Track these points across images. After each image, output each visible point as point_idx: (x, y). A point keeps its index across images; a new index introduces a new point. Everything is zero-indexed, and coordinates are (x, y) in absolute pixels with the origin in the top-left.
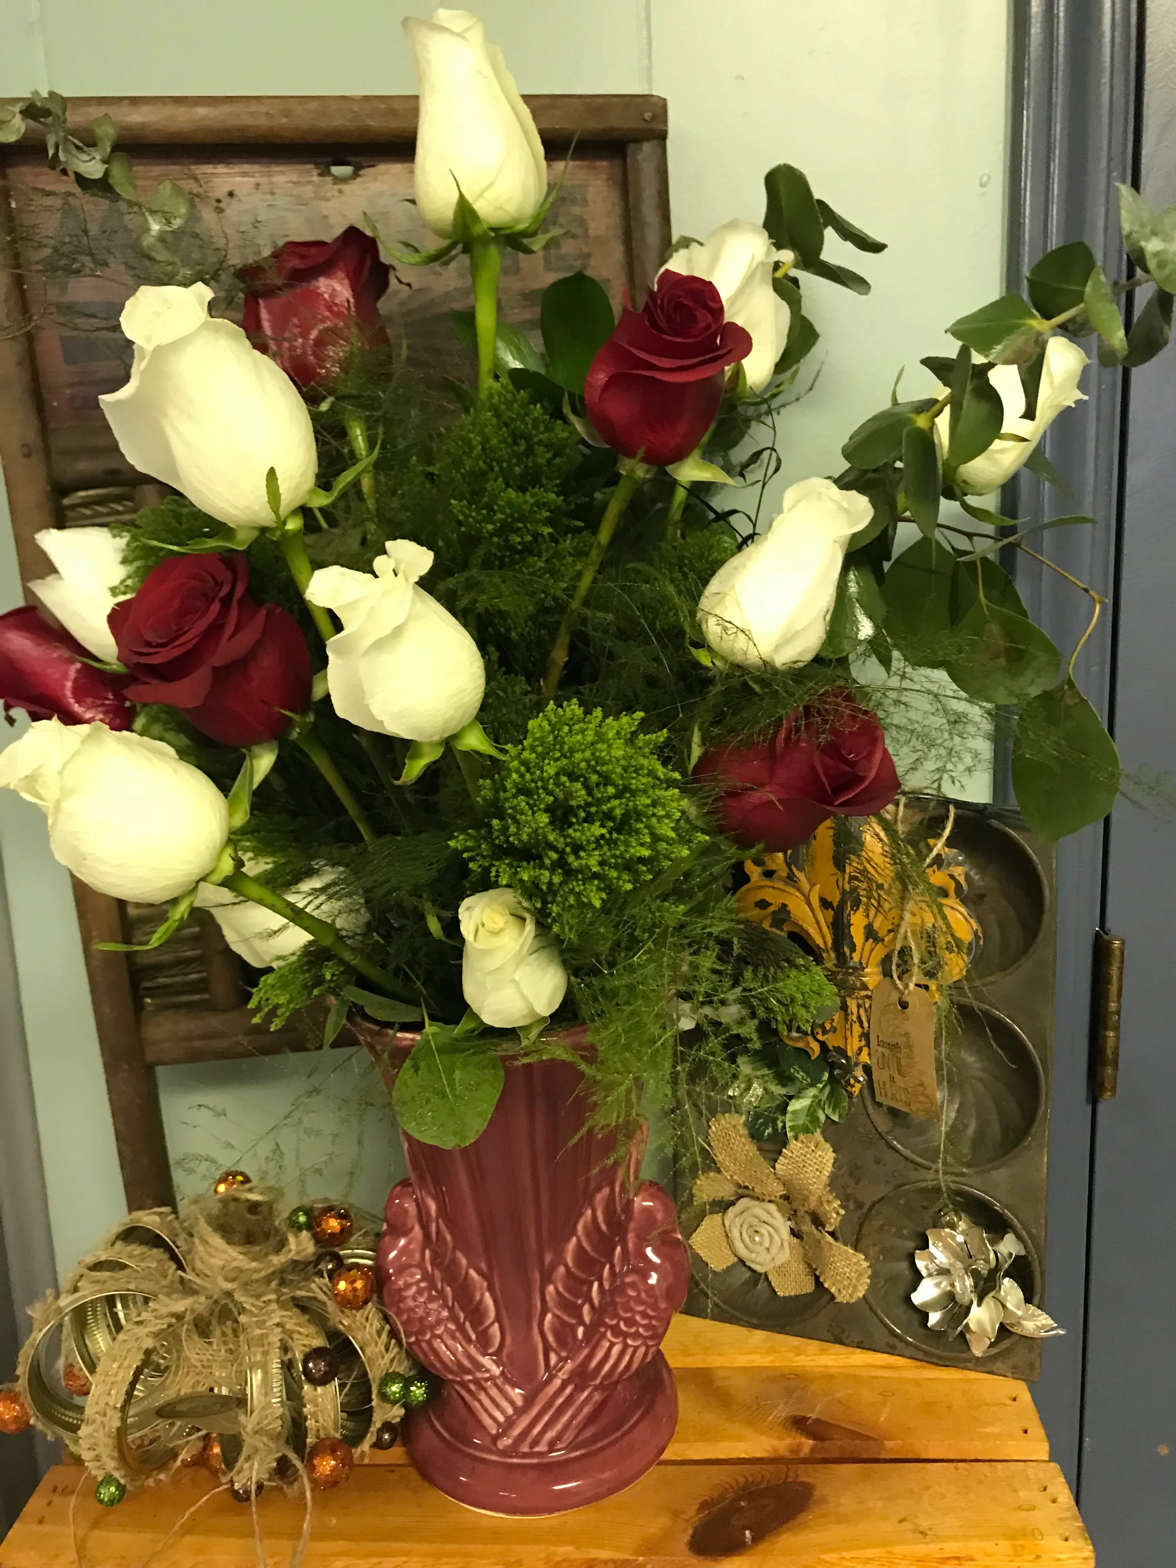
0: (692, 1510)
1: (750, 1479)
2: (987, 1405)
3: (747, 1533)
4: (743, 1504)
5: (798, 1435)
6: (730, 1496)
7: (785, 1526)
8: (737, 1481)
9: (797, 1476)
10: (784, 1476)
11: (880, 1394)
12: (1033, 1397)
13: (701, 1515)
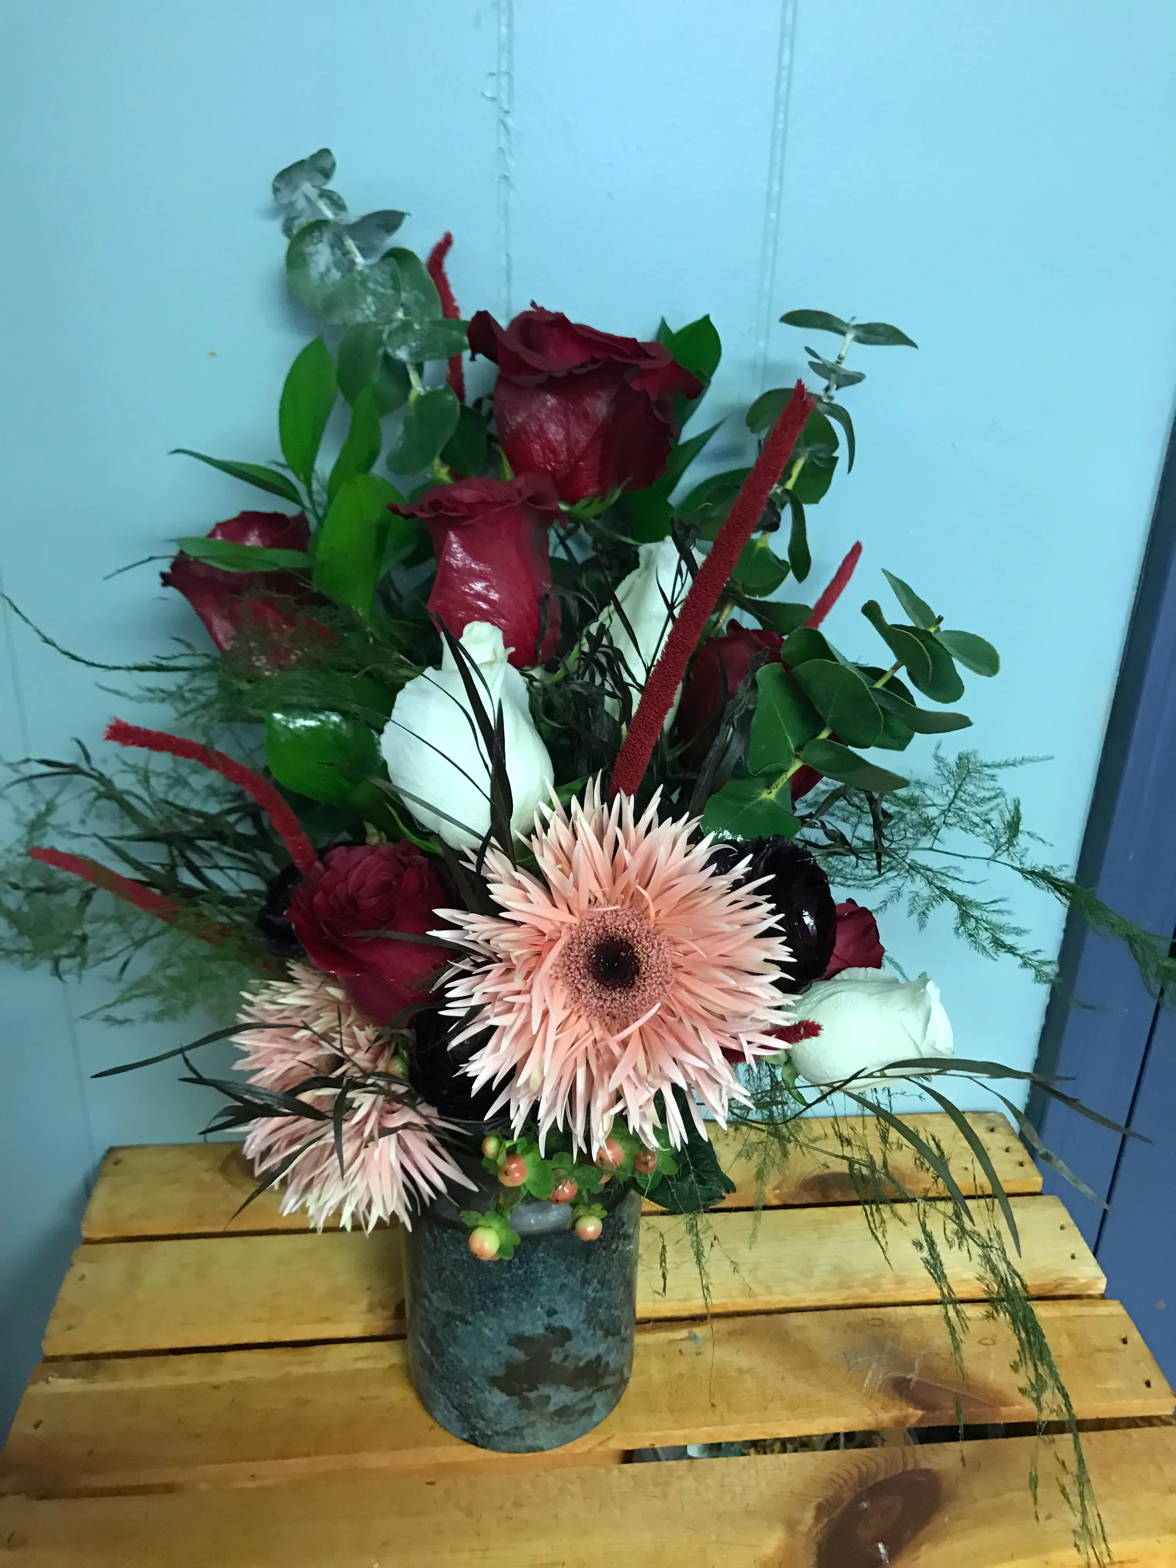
0: (809, 1516)
1: (864, 1469)
2: (1099, 1351)
3: (880, 1546)
4: (865, 1505)
5: (904, 1404)
6: (848, 1496)
7: (922, 1534)
8: (848, 1472)
9: (916, 1463)
10: (901, 1463)
11: (980, 1342)
12: (1144, 1337)
13: (821, 1525)
